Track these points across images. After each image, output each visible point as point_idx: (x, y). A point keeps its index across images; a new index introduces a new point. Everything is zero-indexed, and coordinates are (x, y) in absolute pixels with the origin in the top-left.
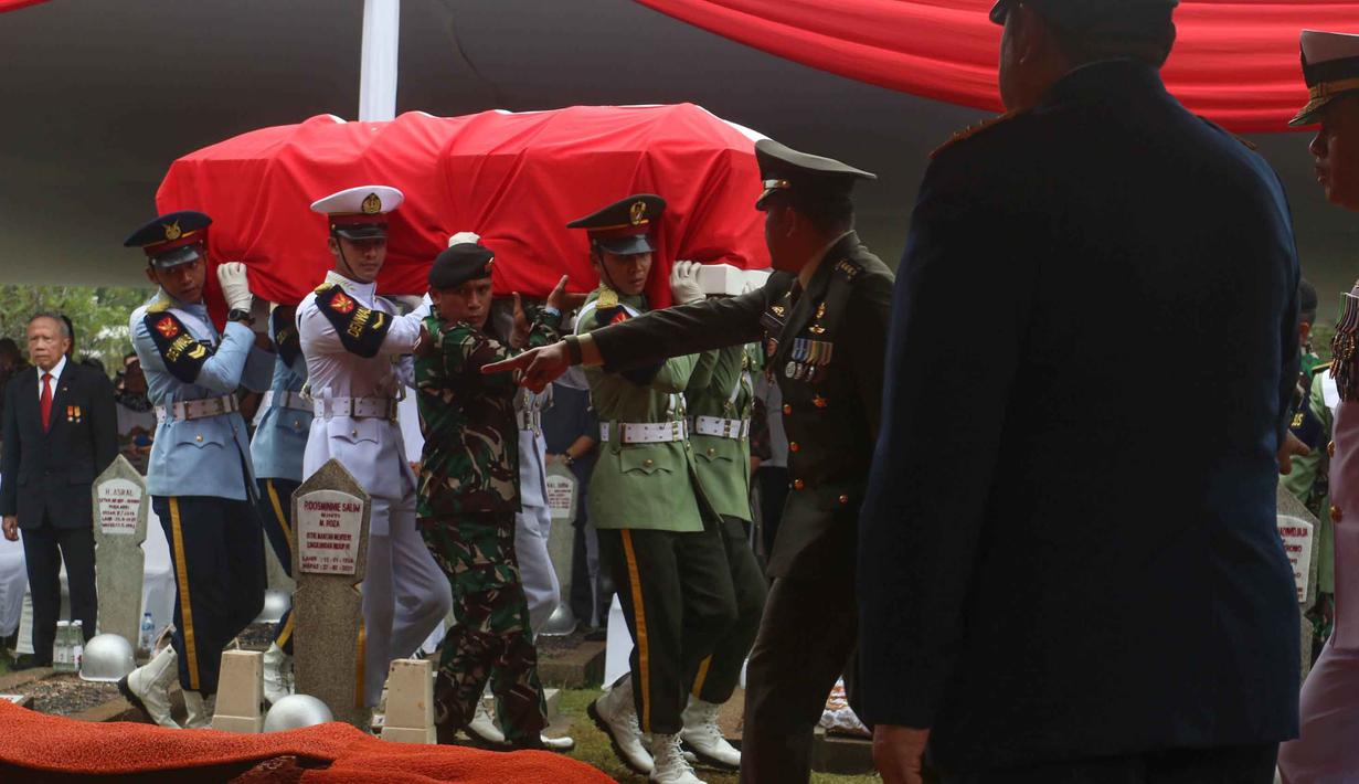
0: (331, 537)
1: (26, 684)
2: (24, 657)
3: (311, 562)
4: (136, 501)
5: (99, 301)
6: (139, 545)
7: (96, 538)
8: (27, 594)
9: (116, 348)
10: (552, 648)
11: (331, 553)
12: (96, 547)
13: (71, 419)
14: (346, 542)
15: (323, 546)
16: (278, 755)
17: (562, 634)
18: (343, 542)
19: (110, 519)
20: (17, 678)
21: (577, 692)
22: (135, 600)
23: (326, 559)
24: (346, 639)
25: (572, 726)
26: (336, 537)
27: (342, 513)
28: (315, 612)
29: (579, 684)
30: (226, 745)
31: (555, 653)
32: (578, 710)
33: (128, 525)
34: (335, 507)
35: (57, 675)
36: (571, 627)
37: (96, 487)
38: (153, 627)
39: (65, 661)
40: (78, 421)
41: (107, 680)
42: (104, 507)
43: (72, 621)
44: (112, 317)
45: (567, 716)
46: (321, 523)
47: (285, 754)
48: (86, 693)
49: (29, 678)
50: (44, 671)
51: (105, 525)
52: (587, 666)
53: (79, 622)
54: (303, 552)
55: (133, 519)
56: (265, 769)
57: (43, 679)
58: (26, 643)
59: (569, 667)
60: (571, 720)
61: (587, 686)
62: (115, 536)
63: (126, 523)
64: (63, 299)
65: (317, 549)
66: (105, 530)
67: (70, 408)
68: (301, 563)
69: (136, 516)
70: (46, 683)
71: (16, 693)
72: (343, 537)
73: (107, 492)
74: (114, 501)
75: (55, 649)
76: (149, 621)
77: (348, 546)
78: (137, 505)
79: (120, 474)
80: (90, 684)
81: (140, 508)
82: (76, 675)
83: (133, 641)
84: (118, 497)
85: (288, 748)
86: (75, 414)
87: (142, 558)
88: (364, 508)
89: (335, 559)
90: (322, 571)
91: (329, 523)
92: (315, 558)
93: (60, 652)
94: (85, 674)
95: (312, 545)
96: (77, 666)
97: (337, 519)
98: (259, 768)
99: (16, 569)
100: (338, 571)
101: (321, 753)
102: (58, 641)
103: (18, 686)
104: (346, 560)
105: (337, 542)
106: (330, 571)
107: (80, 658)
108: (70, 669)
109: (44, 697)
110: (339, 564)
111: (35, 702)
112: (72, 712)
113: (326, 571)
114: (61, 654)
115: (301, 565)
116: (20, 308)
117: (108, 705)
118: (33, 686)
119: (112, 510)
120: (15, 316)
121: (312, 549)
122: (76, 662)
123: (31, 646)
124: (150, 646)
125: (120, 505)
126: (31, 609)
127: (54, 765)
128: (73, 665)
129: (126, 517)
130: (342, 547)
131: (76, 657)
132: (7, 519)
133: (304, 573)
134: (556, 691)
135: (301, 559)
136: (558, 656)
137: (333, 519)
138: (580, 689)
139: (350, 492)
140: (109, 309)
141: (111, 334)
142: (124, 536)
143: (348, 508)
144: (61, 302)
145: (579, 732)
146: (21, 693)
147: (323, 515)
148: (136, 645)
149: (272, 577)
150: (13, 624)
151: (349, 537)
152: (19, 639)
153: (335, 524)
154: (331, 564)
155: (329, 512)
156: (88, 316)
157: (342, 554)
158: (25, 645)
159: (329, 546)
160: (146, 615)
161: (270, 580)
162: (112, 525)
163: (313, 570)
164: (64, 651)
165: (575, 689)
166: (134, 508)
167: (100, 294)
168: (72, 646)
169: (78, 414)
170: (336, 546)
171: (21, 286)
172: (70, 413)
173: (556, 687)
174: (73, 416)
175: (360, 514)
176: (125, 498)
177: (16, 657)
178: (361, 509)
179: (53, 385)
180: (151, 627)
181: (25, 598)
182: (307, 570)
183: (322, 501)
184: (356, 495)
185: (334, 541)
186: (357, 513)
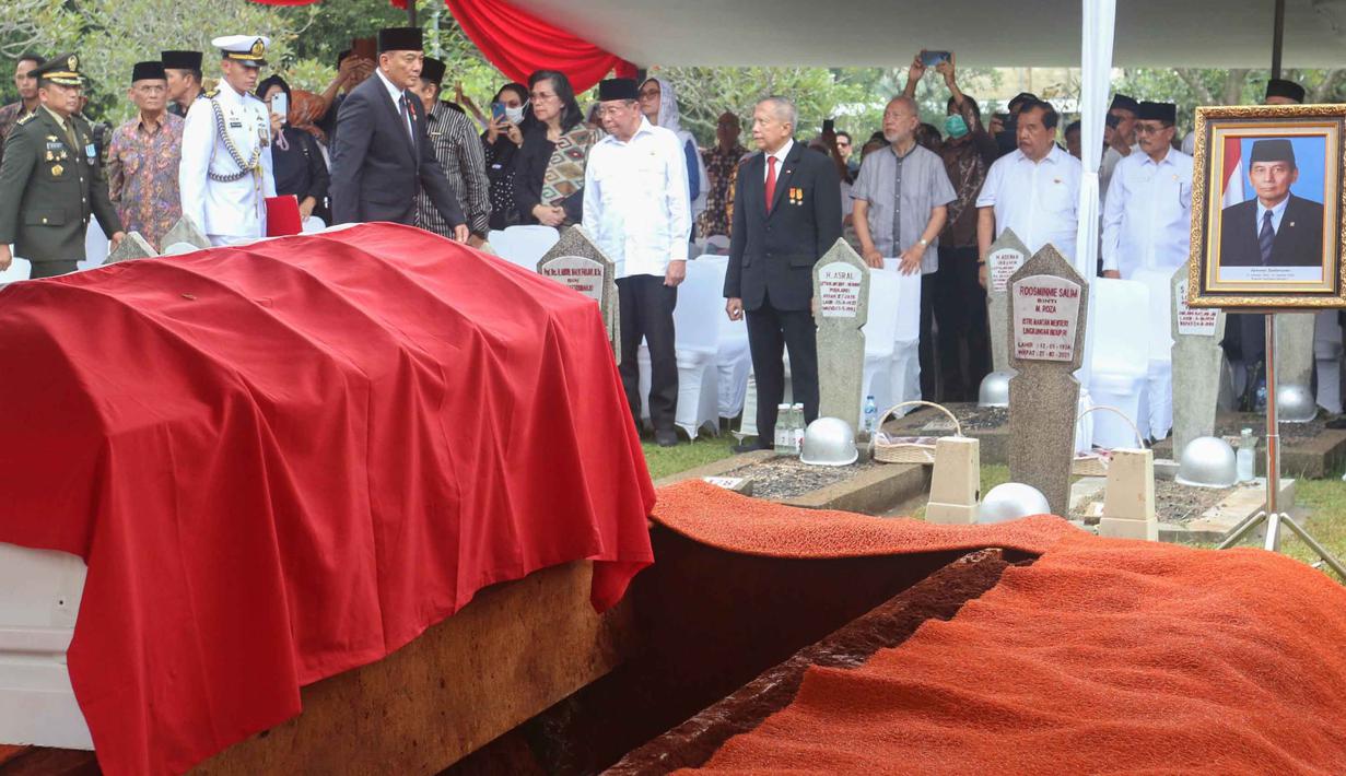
0: (1047, 323)
1: (747, 466)
2: (748, 439)
3: (1026, 348)
4: (856, 285)
5: (836, 79)
6: (859, 328)
7: (817, 322)
8: (751, 377)
9: (852, 125)
10: (1291, 436)
11: (1047, 339)
12: (818, 330)
13: (793, 201)
14: (1062, 328)
15: (1039, 331)
16: (983, 547)
17: (1303, 421)
18: (1061, 328)
19: (831, 302)
20: (738, 460)
21: (1316, 482)
22: (856, 383)
23: (1043, 346)
24: (1063, 426)
25: (1309, 518)
26: (1053, 323)
27: (1058, 298)
28: (1031, 399)
29: (1318, 473)
30: (932, 536)
31: (1293, 442)
32: (1316, 502)
33: (848, 308)
34: (1052, 292)
35: (778, 458)
36: (1312, 413)
37: (817, 270)
38: (876, 410)
39: (786, 444)
40: (800, 203)
41: (827, 463)
42: (825, 290)
43: (794, 404)
44: (849, 94)
45: (1304, 507)
46: (1038, 309)
47: (990, 547)
48: (806, 477)
49: (751, 460)
50: (766, 453)
51: (826, 308)
52: (1327, 455)
53: (801, 405)
54: (1019, 339)
55: (854, 302)
56: (969, 561)
57: (764, 462)
58: (751, 425)
59: (1308, 457)
60: (1307, 513)
61: (1327, 476)
62: (837, 319)
63: (846, 306)
64: (796, 79)
65: (1035, 335)
66: (826, 314)
67: (792, 190)
68: (1017, 349)
69: (856, 299)
70: (767, 466)
71: (736, 476)
72: (1059, 323)
73: (828, 275)
74: (835, 284)
75: (777, 432)
76: (871, 404)
77: (1065, 333)
78: (858, 288)
79: (841, 258)
80: (810, 468)
81: (860, 291)
82: (797, 457)
83: (854, 424)
84: (838, 280)
85: (993, 540)
86: (796, 196)
87: (862, 341)
88: (1082, 293)
89: (1052, 346)
90: (1039, 358)
91: (1045, 309)
92: (1030, 345)
93: (782, 435)
94: (805, 457)
95: (1028, 331)
96: (798, 449)
97: (1054, 304)
98: (963, 560)
99: (741, 352)
100: (1055, 358)
101: (1028, 547)
102: (780, 423)
103: (739, 469)
104: (1062, 346)
105: (1054, 328)
106: (1046, 357)
107: (801, 441)
108: (793, 453)
109: (763, 481)
110: (1056, 351)
111: (755, 485)
112: (790, 495)
113: (1042, 358)
114: (782, 437)
115: (1017, 352)
116: (754, 88)
117: (827, 490)
118: (754, 469)
119: (832, 293)
120: (748, 96)
121: (1028, 335)
122: (798, 445)
123: (755, 428)
124: (872, 429)
125: (840, 288)
126: (755, 391)
127: (760, 550)
128: (794, 448)
129: (847, 300)
130: (1058, 333)
131: (798, 440)
132: (731, 300)
133: (1019, 360)
134: (1292, 481)
135: (1016, 344)
136: (1296, 445)
137: (1050, 304)
138: (1319, 478)
139: (1067, 277)
140: (845, 86)
141: (847, 112)
142: (845, 320)
143: (1065, 293)
144: (793, 82)
145: (1315, 525)
146: (742, 476)
147: (1039, 300)
148: (857, 428)
149: (997, 360)
150: (738, 406)
151: (1066, 323)
152: (743, 421)
153: (1051, 309)
154: (1048, 351)
155: (1045, 297)
156: (824, 94)
157: (1058, 340)
158: (749, 427)
159: (1046, 332)
160: (869, 398)
161: (995, 364)
162: (833, 308)
163: (1029, 357)
164: (786, 434)
165: (1314, 479)
166: (855, 291)
167: (837, 72)
168: (793, 430)
169: (800, 196)
170: (1052, 333)
171: (754, 68)
172: (792, 195)
173: (1293, 478)
174: (795, 198)
175: (1077, 300)
176: (847, 281)
177: (740, 438)
178: (1079, 294)
179: (778, 167)
180: (873, 410)
181: (750, 380)
182: (1023, 357)
183: (1038, 286)
184: (1074, 280)
185: (1050, 327)
186: (1073, 299)
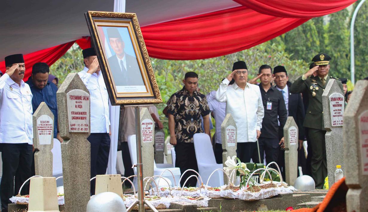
3: (73, 127)
11: (80, 122)
15: (77, 118)
18: (84, 116)
23: (79, 125)
26: (79, 114)
27: (82, 101)
34: (80, 98)
46: (76, 106)
54: (70, 122)
65: (76, 120)
68: (70, 127)
72: (83, 113)
77: (85, 118)
89: (82, 125)
90: (78, 131)
91: (78, 106)
92: (74, 125)
95: (73, 118)
97: (81, 104)
100: (83, 131)
104: (85, 125)
106: (80, 131)
110: (83, 127)
115: (70, 129)
121: (74, 120)
133: (71, 133)
135: (70, 125)
139: (84, 90)
143: (84, 98)
147: (76, 102)
151: (85, 113)
153: (80, 107)
154: (81, 127)
155: (78, 101)
157: (84, 122)
159: (79, 118)
163: (75, 131)
170: (82, 118)
182: (72, 131)
183: (75, 95)
184: (86, 91)
185: (81, 116)
186: (88, 101)
